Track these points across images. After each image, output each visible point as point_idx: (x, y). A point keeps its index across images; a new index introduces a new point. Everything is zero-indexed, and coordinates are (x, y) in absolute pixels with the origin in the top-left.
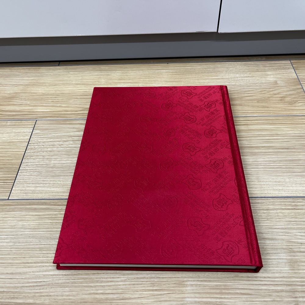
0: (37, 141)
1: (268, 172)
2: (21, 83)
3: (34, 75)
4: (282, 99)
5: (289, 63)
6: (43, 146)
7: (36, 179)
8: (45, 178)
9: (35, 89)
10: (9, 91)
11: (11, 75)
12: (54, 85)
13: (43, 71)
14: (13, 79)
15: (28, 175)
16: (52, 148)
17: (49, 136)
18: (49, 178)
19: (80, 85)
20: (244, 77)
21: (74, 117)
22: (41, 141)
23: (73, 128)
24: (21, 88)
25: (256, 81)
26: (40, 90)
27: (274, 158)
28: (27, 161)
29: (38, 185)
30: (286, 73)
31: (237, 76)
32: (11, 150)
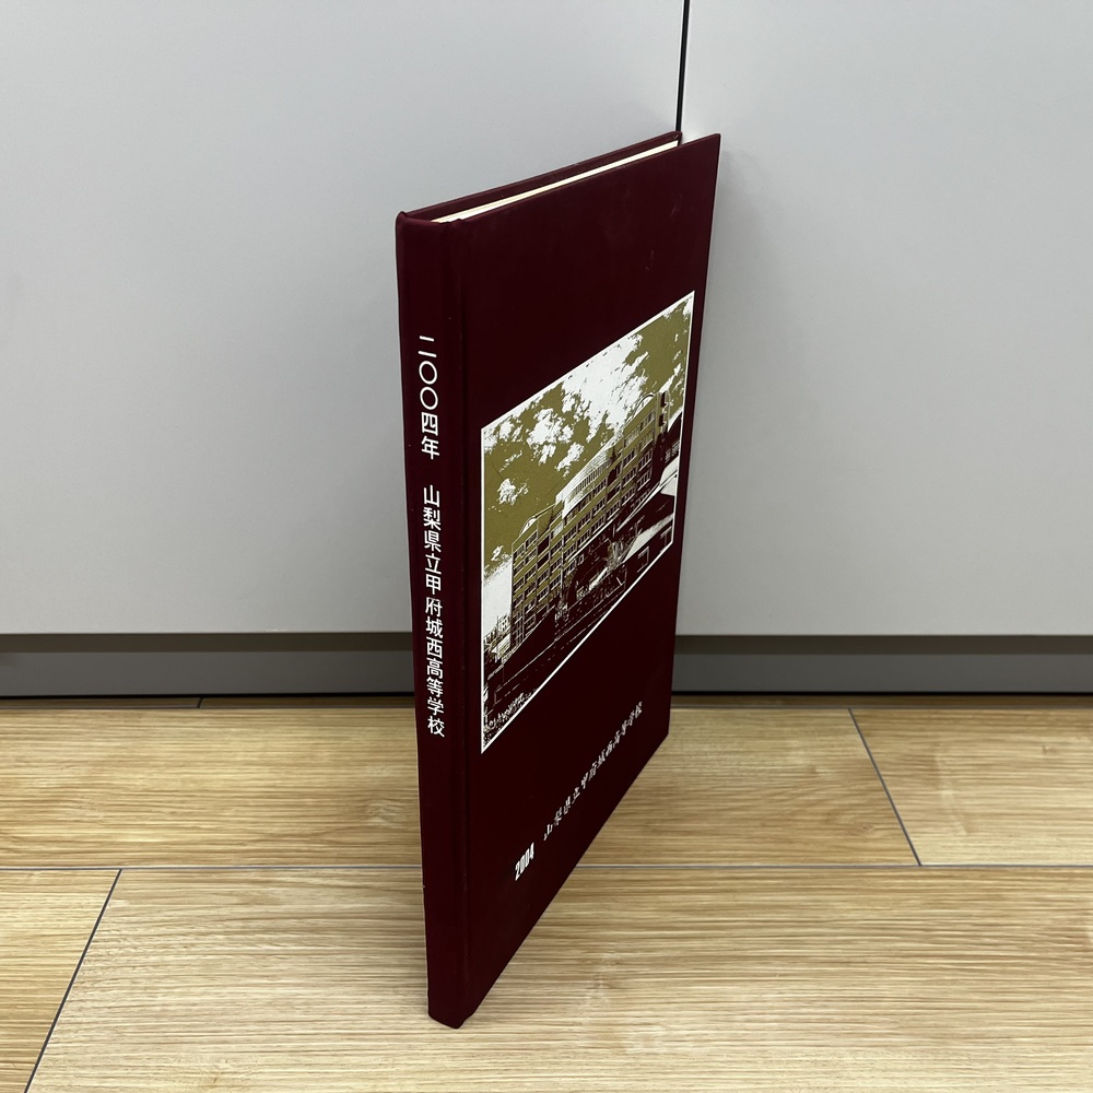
0: (118, 933)
1: (793, 1034)
2: (83, 756)
3: (124, 734)
4: (830, 819)
5: (848, 718)
6: (133, 950)
7: (107, 1052)
8: (133, 1051)
9: (123, 776)
10: (45, 778)
11: (56, 733)
12: (181, 764)
13: (152, 724)
14: (60, 746)
15: (83, 1039)
16: (162, 954)
17: (155, 919)
18: (145, 1051)
19: (258, 765)
20: (725, 753)
21: (233, 860)
22: (131, 933)
23: (230, 894)
24: (83, 771)
25: (758, 765)
26: (139, 779)
27: (810, 990)
28: (81, 995)
29: (109, 1072)
30: (840, 746)
31: (706, 749)
32: (36, 961)
